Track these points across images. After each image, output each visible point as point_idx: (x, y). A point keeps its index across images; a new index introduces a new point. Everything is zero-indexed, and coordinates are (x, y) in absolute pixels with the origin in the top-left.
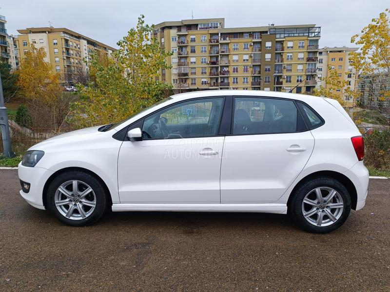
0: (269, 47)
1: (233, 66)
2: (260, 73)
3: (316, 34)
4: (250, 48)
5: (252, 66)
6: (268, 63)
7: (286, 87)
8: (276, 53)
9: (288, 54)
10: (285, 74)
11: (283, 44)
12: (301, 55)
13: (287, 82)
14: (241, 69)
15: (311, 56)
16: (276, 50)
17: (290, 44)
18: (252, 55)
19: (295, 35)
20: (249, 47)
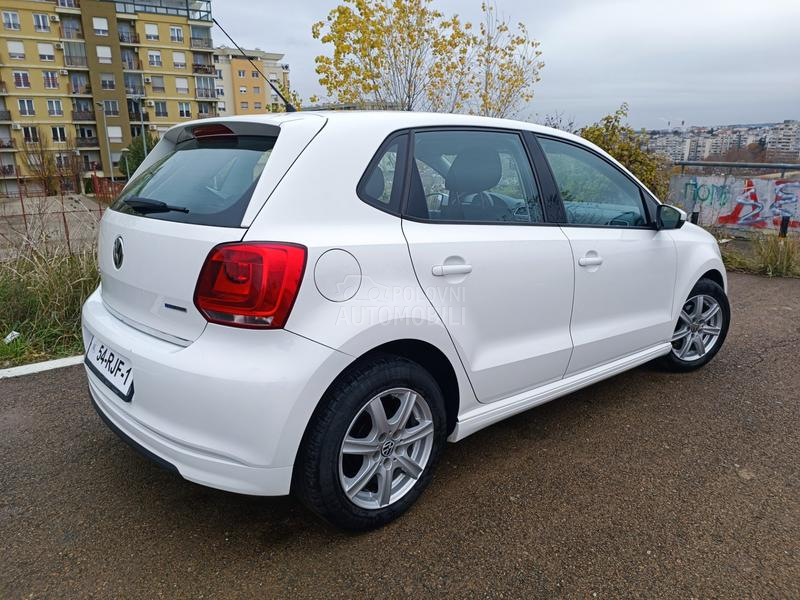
0: (104, 31)
1: (14, 68)
2: (89, 90)
3: (203, 14)
4: (55, 29)
5: (66, 73)
6: (105, 69)
7: (158, 125)
8: (123, 48)
9: (151, 53)
10: (152, 97)
11: (134, 27)
12: (179, 58)
13: (158, 114)
14: (36, 79)
15: (200, 61)
16: (122, 40)
17: (151, 30)
18: (62, 46)
19: (159, 10)
20: (49, 24)
